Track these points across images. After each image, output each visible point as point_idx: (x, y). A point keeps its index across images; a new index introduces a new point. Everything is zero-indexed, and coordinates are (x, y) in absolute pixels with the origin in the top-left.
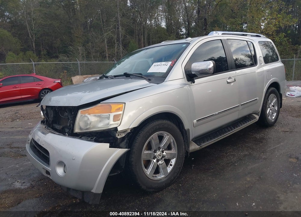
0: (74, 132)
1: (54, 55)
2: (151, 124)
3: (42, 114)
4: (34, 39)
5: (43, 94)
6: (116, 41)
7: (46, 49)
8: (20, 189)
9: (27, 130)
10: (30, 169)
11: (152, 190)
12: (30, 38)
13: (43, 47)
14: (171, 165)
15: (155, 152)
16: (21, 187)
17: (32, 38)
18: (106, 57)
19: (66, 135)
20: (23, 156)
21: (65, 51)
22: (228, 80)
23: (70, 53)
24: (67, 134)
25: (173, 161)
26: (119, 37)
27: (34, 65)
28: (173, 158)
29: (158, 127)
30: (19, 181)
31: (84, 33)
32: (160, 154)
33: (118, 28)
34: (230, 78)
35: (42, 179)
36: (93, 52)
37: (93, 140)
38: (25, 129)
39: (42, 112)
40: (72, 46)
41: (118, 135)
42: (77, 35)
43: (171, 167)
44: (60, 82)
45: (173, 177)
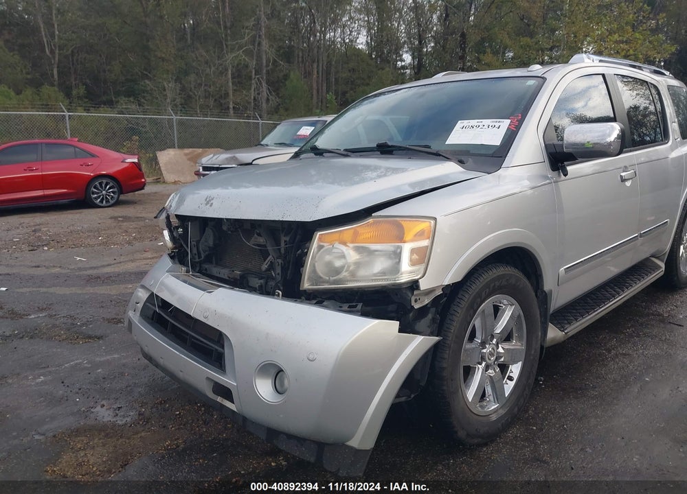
0: (301, 289)
1: (104, 98)
2: (483, 276)
3: (167, 237)
4: (57, 59)
5: (95, 187)
6: (254, 73)
7: (83, 84)
8: (114, 425)
9: (77, 273)
10: (122, 374)
11: (476, 441)
12: (47, 56)
13: (75, 79)
14: (510, 379)
15: (483, 344)
16: (115, 419)
17: (50, 56)
18: (228, 108)
19: (279, 295)
20: (90, 337)
21: (132, 91)
22: (623, 174)
23: (145, 95)
24: (281, 293)
25: (515, 370)
26: (262, 63)
27: (67, 118)
28: (516, 362)
29: (497, 284)
30: (104, 402)
31: (179, 50)
32: (493, 351)
33: (259, 44)
34: (625, 169)
35: (165, 401)
36: (199, 96)
37: (358, 311)
38: (69, 271)
39: (166, 233)
40: (150, 79)
41: (416, 301)
42: (163, 56)
43: (511, 384)
44: (136, 160)
45: (516, 409)
